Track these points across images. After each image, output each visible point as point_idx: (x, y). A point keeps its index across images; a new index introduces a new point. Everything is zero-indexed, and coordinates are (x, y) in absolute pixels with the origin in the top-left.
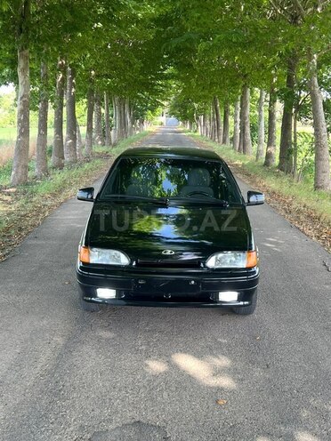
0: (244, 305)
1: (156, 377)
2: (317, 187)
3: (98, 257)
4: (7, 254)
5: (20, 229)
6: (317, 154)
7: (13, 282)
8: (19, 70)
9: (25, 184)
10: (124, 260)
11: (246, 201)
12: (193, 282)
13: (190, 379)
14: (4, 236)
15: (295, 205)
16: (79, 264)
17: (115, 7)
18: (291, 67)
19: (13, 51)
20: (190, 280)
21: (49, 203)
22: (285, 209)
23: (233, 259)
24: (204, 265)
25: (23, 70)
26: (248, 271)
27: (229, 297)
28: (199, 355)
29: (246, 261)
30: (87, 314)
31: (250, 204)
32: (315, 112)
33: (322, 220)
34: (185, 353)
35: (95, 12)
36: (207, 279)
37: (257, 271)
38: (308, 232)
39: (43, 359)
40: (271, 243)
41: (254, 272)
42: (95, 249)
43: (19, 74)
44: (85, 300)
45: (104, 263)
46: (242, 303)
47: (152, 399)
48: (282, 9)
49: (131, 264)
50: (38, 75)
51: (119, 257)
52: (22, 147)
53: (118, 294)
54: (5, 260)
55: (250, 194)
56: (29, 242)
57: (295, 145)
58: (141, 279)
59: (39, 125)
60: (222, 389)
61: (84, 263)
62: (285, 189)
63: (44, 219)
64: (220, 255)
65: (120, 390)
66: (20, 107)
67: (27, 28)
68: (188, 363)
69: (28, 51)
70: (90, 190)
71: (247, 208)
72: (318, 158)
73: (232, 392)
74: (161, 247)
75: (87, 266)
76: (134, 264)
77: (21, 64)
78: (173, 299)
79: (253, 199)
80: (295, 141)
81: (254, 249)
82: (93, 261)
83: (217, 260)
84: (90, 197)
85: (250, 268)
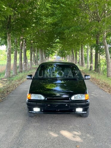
0: (85, 113)
1: (54, 138)
2: (108, 76)
3: (34, 97)
4: (3, 99)
5: (8, 91)
6: (107, 65)
7: (5, 108)
8: (7, 40)
9: (9, 78)
10: (43, 98)
11: (84, 78)
12: (67, 105)
13: (66, 139)
14: (2, 94)
15: (101, 82)
16: (27, 100)
17: (39, 19)
18: (97, 37)
19: (6, 34)
20: (66, 104)
21: (17, 83)
22: (97, 83)
23: (81, 97)
24: (70, 99)
25: (9, 40)
26: (86, 101)
27: (79, 110)
28: (70, 131)
29: (85, 98)
30: (30, 118)
31: (85, 79)
32: (106, 51)
33: (110, 87)
34: (65, 130)
35: (33, 21)
36: (72, 104)
37: (89, 101)
38: (106, 90)
39: (15, 133)
40: (93, 94)
41: (88, 101)
42: (33, 94)
43: (8, 41)
44: (30, 112)
45: (36, 99)
46: (84, 112)
47: (53, 146)
48: (94, 19)
49: (45, 99)
50: (14, 42)
51: (41, 97)
52: (9, 65)
53: (41, 110)
54: (2, 101)
55: (85, 76)
56: (10, 95)
57: (100, 63)
58: (48, 104)
59: (14, 58)
60: (78, 142)
61: (29, 99)
62: (97, 77)
63: (15, 88)
64: (76, 95)
65: (42, 143)
66: (8, 52)
67: (10, 27)
68: (66, 134)
69: (10, 34)
70: (31, 76)
71: (85, 80)
72: (108, 67)
73: (82, 143)
74: (55, 93)
75: (30, 100)
76: (46, 99)
77: (8, 38)
78: (60, 111)
79: (86, 77)
80: (100, 61)
81: (87, 93)
82: (32, 98)
83: (75, 97)
84: (31, 78)
85: (86, 100)
